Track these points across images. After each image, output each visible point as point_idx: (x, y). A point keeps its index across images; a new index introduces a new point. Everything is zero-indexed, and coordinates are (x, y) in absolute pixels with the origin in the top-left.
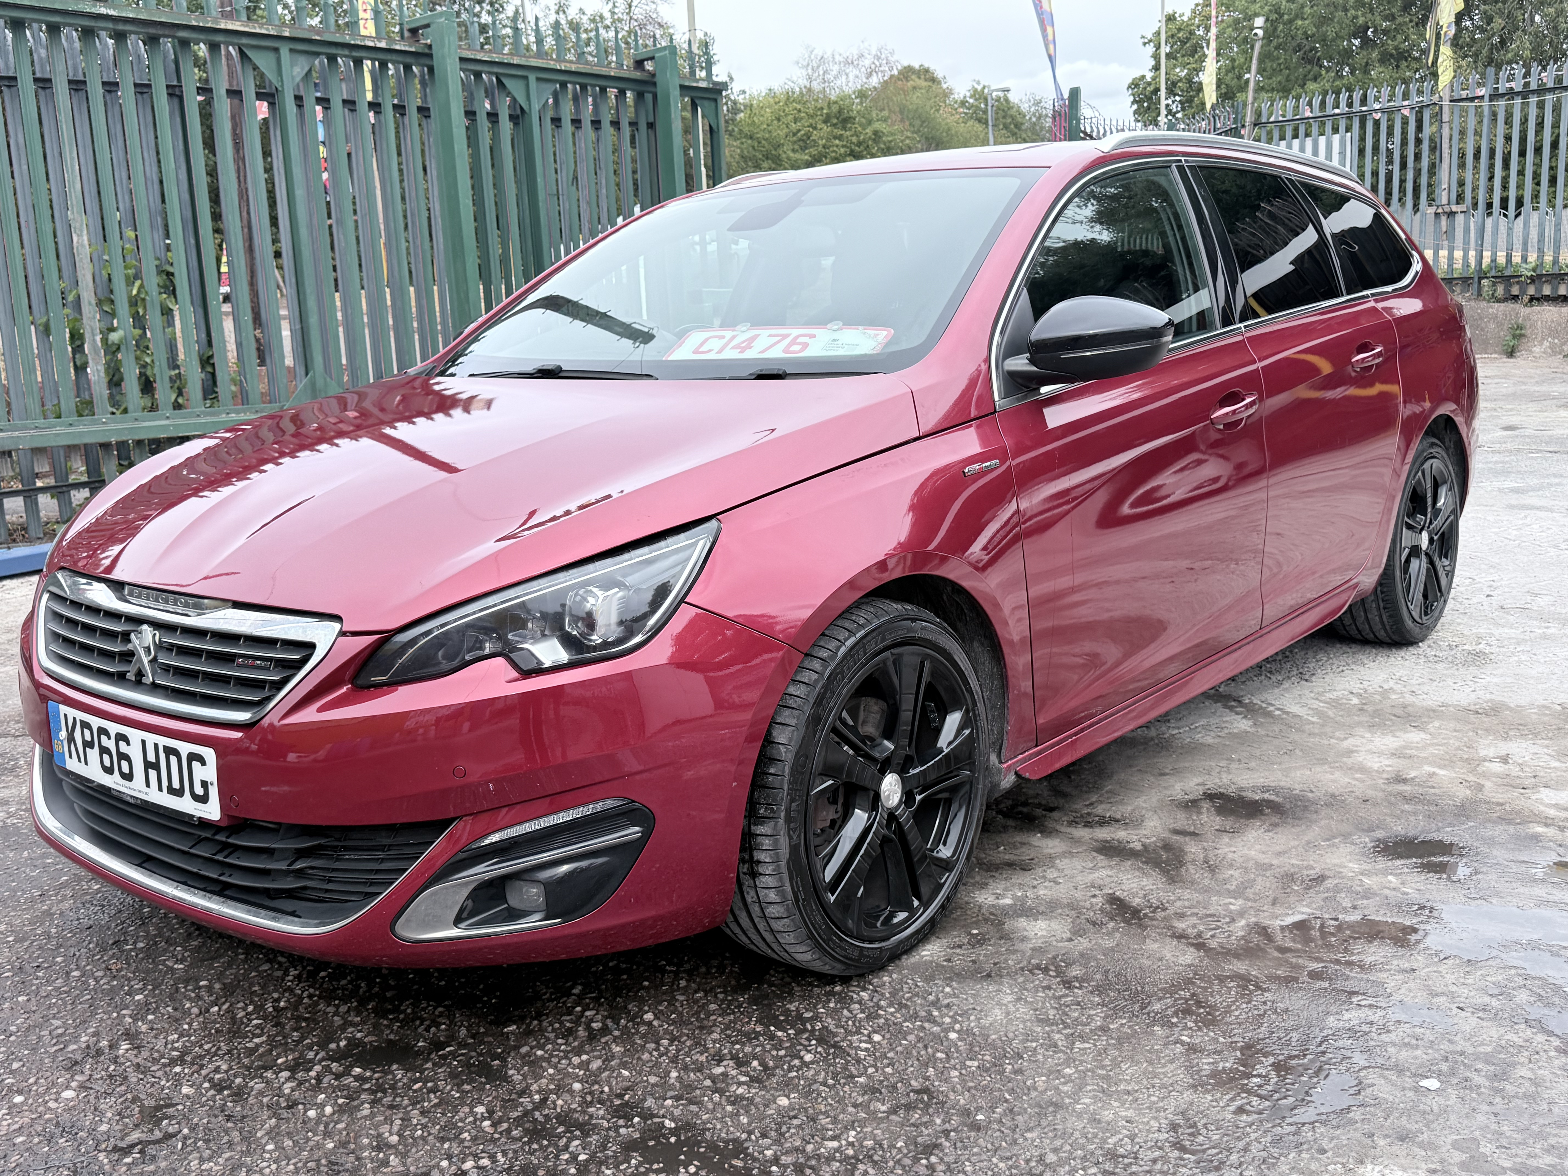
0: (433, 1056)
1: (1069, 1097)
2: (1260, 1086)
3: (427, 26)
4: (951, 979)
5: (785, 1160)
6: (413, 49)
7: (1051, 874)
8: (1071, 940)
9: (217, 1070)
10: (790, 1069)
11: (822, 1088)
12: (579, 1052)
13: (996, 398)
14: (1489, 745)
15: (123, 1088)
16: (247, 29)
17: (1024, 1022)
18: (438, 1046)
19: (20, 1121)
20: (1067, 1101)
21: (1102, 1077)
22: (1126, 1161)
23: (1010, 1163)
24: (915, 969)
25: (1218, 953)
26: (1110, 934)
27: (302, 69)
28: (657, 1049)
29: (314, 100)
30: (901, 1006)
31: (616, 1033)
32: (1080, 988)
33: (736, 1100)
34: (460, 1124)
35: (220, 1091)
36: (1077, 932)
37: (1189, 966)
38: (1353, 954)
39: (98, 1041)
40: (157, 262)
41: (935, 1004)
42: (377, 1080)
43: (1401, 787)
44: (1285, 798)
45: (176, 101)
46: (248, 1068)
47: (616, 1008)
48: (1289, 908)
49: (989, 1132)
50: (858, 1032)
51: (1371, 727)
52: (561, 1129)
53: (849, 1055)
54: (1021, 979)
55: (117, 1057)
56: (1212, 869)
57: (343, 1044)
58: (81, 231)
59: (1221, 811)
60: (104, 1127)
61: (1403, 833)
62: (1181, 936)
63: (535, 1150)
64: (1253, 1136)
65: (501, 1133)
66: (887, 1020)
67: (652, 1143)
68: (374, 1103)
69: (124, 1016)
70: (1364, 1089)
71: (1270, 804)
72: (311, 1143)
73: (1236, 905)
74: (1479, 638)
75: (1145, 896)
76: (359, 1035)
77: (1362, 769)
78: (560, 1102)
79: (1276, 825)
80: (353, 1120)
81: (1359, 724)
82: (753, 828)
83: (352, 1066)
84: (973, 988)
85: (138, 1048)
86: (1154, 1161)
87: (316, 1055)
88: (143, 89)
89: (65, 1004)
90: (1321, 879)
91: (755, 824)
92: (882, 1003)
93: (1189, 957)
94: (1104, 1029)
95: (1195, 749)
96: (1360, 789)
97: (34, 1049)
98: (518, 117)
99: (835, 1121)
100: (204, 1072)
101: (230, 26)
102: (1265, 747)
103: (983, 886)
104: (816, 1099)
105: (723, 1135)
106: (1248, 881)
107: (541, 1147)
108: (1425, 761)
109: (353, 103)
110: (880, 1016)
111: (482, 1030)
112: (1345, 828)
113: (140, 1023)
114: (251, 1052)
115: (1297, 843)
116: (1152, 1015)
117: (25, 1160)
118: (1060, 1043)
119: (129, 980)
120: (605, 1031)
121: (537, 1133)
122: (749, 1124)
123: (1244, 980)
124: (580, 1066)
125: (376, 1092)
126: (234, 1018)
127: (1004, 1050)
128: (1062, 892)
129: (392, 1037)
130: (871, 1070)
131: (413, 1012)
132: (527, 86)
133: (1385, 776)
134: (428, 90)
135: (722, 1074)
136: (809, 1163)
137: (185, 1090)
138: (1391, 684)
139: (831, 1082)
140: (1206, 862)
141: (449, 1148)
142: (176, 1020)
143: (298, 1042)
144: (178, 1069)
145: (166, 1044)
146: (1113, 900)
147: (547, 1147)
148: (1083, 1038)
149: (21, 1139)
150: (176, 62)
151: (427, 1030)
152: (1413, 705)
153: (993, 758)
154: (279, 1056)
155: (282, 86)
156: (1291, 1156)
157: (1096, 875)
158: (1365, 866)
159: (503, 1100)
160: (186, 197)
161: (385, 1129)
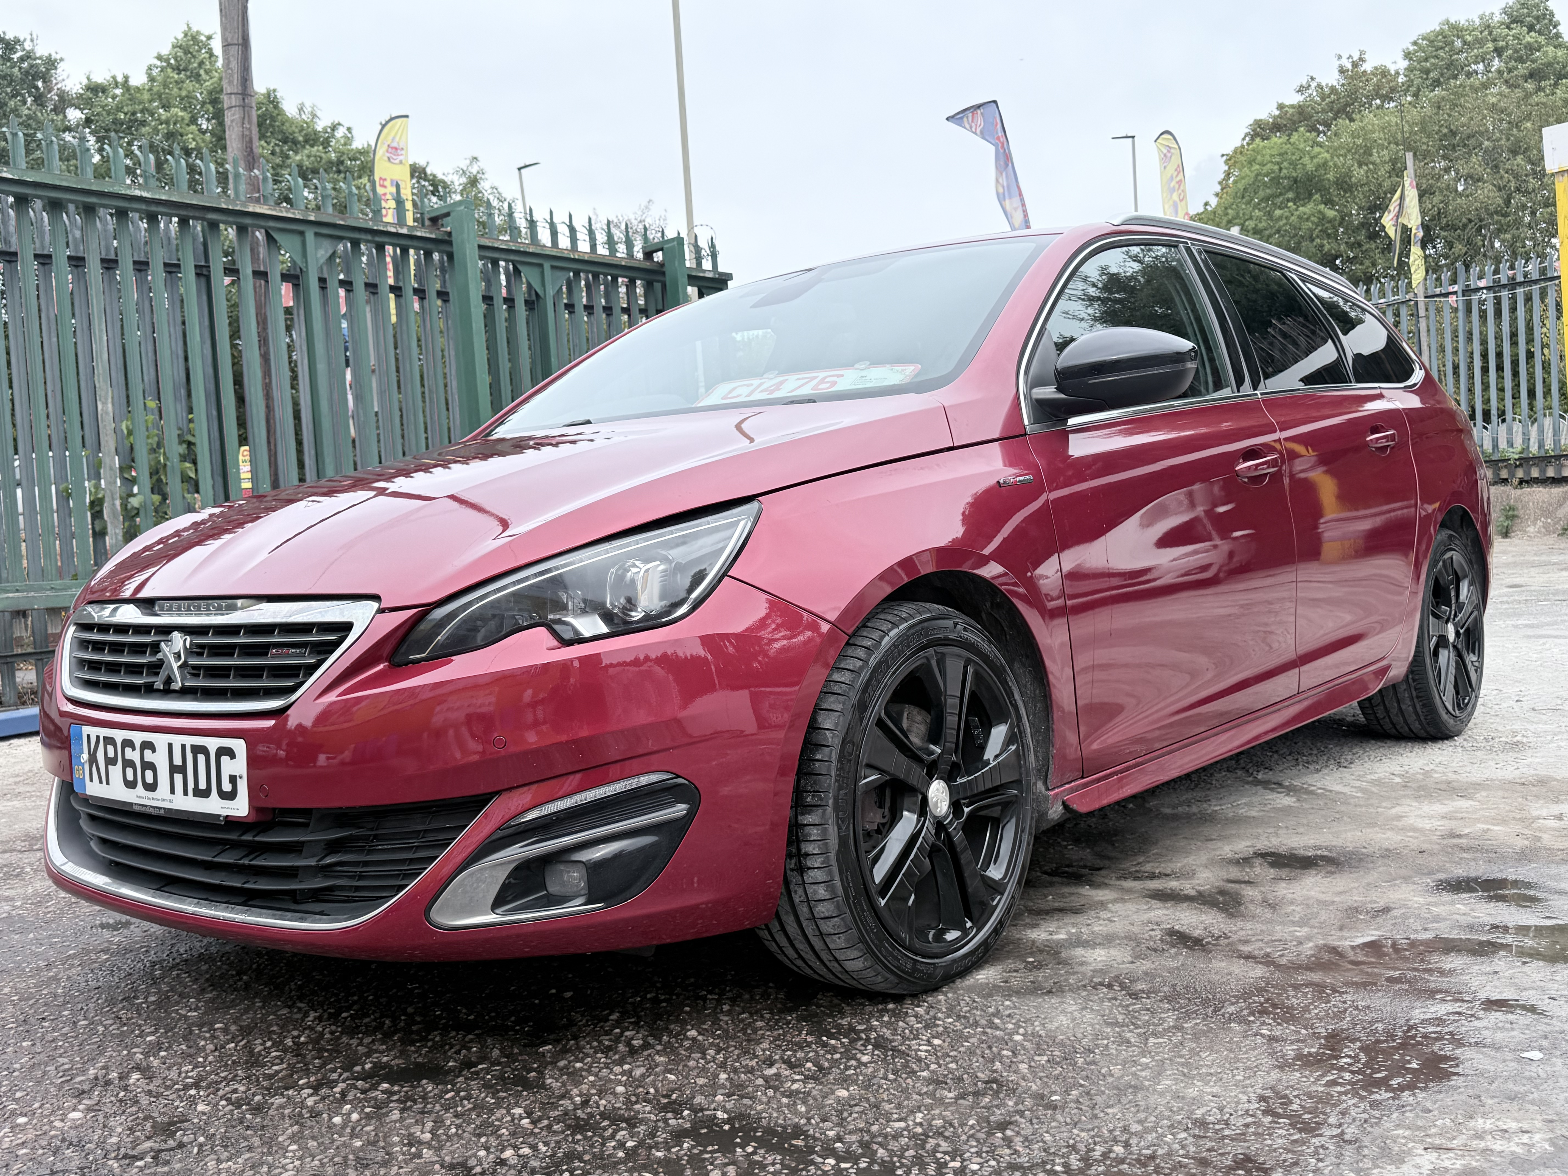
0: (464, 1072)
1: (1149, 1080)
2: (1350, 1065)
3: (447, 215)
4: (1010, 996)
5: (848, 1138)
6: (433, 236)
7: (1104, 914)
8: (1133, 962)
9: (235, 1091)
10: (847, 1068)
11: (883, 1081)
12: (621, 1063)
13: (1026, 422)
14: (1541, 807)
15: (134, 1109)
16: (274, 213)
17: (1092, 1025)
18: (468, 1064)
19: (22, 1138)
20: (1147, 1083)
21: (1183, 1065)
22: (1217, 1127)
23: (1092, 1133)
24: (970, 990)
25: (1289, 968)
26: (1173, 957)
27: (326, 252)
28: (704, 1058)
29: (337, 283)
30: (959, 1017)
31: (659, 1047)
32: (1148, 998)
33: (790, 1094)
34: (497, 1123)
35: (239, 1107)
36: (1137, 957)
37: (1261, 978)
38: (1430, 963)
39: (107, 1074)
40: (179, 432)
41: (997, 1014)
42: (407, 1092)
43: (1456, 841)
44: (1338, 854)
45: (203, 280)
46: (268, 1089)
47: (657, 1029)
48: (1358, 931)
49: (1067, 1110)
50: (916, 1037)
51: (1417, 798)
52: (605, 1123)
53: (908, 1055)
54: (1084, 993)
55: (127, 1086)
56: (1273, 907)
57: (368, 1066)
58: (106, 399)
59: (1273, 865)
60: (114, 1140)
61: (1465, 874)
62: (1248, 957)
63: (579, 1140)
64: (1350, 1102)
65: (541, 1129)
66: (946, 1028)
67: (704, 1131)
68: (402, 1111)
69: (135, 1053)
70: (1462, 1063)
71: (1323, 858)
72: (336, 1143)
73: (1302, 932)
74: (1515, 733)
75: (1205, 929)
76: (385, 1059)
77: (1414, 829)
78: (603, 1102)
79: (1332, 873)
80: (381, 1124)
81: (1404, 796)
82: (800, 818)
83: (379, 1084)
84: (1034, 1002)
85: (150, 1078)
86: (1247, 1126)
87: (340, 1076)
88: (172, 269)
89: (72, 1046)
90: (1386, 910)
91: (803, 814)
92: (940, 1015)
93: (1259, 972)
94: (1178, 1028)
95: (1238, 821)
96: (1414, 844)
97: (39, 1082)
98: (534, 302)
99: (899, 1106)
100: (221, 1093)
101: (258, 210)
102: (1311, 817)
103: (1034, 926)
104: (877, 1091)
105: (780, 1121)
106: (1312, 914)
107: (585, 1138)
108: (1478, 820)
109: (375, 286)
110: (938, 1026)
111: (516, 1051)
112: (1403, 872)
113: (152, 1059)
114: (270, 1077)
115: (1356, 885)
116: (1227, 1015)
117: (29, 1168)
118: (1133, 1040)
119: (140, 1026)
120: (646, 1046)
121: (579, 1126)
122: (808, 1112)
123: (1319, 988)
124: (623, 1073)
125: (405, 1102)
126: (251, 1053)
127: (1073, 1047)
128: (1119, 927)
129: (420, 1060)
130: (933, 1067)
131: (442, 1040)
132: (542, 273)
133: (1438, 833)
134: (447, 276)
135: (775, 1075)
136: (875, 1140)
137: (200, 1107)
138: (1432, 767)
139: (891, 1077)
140: (1265, 901)
141: (486, 1142)
142: (191, 1056)
143: (320, 1068)
144: (193, 1092)
145: (180, 1073)
146: (1172, 932)
147: (592, 1137)
148: (1155, 1034)
149: (24, 1151)
150: (205, 245)
151: (458, 1052)
152: (1457, 781)
153: (1040, 786)
154: (300, 1078)
155: (307, 267)
156: (1394, 1116)
157: (1152, 914)
158: (1430, 899)
159: (541, 1103)
160: (210, 371)
161: (416, 1131)
